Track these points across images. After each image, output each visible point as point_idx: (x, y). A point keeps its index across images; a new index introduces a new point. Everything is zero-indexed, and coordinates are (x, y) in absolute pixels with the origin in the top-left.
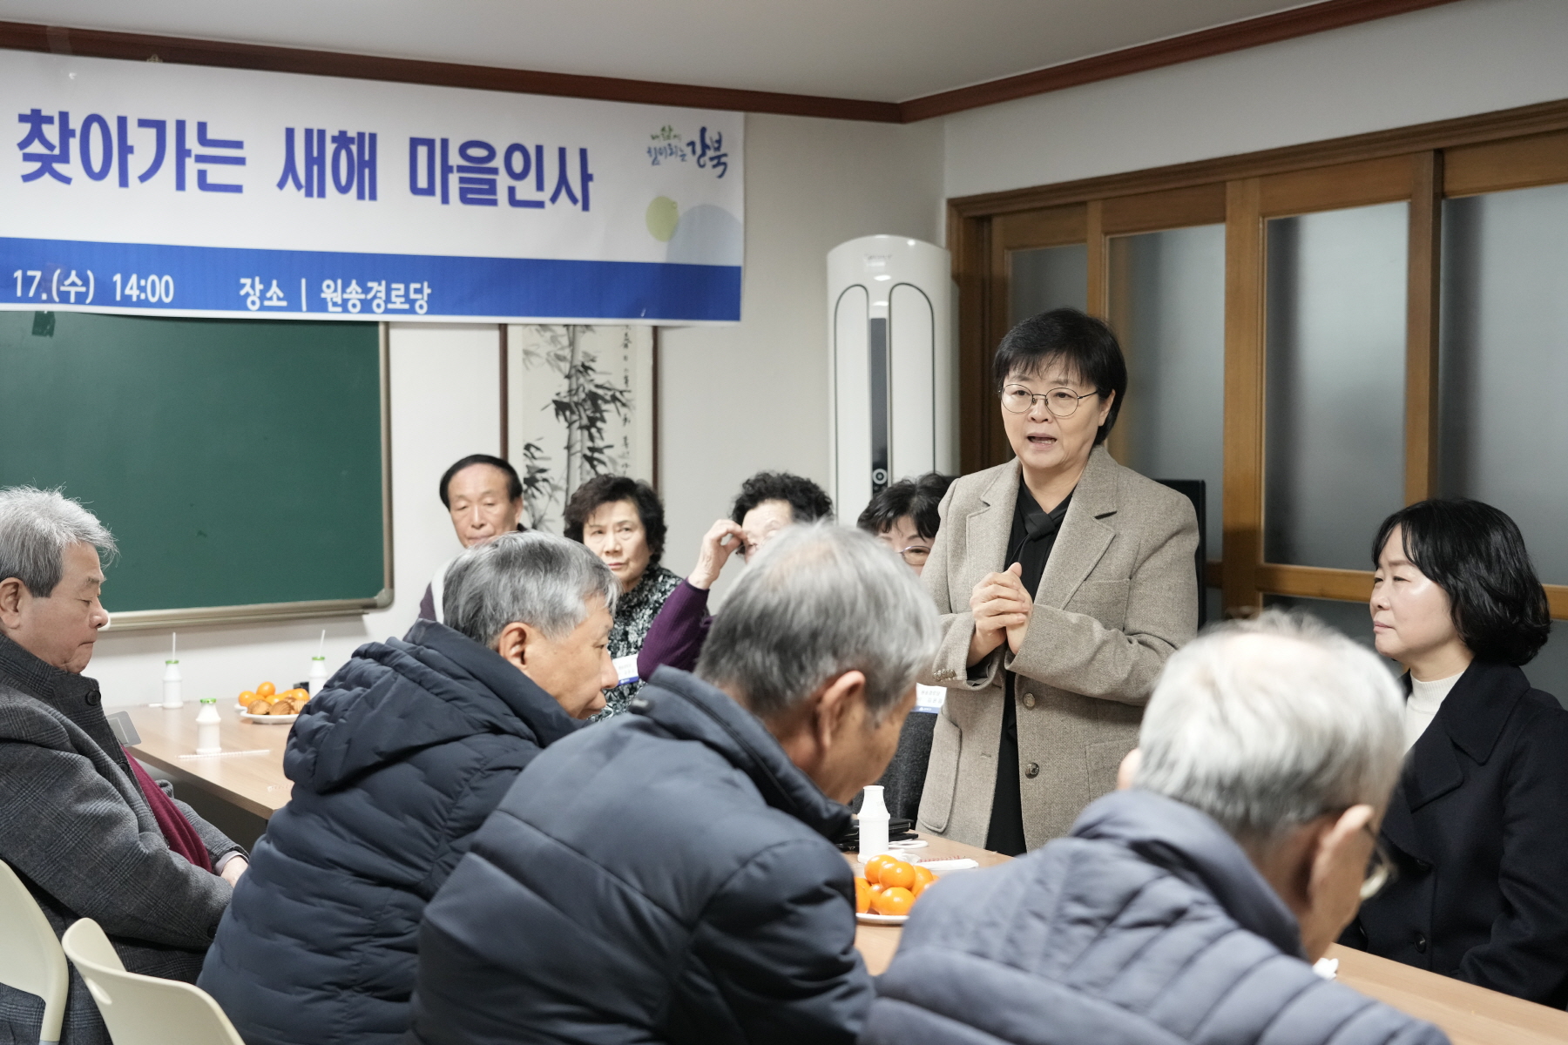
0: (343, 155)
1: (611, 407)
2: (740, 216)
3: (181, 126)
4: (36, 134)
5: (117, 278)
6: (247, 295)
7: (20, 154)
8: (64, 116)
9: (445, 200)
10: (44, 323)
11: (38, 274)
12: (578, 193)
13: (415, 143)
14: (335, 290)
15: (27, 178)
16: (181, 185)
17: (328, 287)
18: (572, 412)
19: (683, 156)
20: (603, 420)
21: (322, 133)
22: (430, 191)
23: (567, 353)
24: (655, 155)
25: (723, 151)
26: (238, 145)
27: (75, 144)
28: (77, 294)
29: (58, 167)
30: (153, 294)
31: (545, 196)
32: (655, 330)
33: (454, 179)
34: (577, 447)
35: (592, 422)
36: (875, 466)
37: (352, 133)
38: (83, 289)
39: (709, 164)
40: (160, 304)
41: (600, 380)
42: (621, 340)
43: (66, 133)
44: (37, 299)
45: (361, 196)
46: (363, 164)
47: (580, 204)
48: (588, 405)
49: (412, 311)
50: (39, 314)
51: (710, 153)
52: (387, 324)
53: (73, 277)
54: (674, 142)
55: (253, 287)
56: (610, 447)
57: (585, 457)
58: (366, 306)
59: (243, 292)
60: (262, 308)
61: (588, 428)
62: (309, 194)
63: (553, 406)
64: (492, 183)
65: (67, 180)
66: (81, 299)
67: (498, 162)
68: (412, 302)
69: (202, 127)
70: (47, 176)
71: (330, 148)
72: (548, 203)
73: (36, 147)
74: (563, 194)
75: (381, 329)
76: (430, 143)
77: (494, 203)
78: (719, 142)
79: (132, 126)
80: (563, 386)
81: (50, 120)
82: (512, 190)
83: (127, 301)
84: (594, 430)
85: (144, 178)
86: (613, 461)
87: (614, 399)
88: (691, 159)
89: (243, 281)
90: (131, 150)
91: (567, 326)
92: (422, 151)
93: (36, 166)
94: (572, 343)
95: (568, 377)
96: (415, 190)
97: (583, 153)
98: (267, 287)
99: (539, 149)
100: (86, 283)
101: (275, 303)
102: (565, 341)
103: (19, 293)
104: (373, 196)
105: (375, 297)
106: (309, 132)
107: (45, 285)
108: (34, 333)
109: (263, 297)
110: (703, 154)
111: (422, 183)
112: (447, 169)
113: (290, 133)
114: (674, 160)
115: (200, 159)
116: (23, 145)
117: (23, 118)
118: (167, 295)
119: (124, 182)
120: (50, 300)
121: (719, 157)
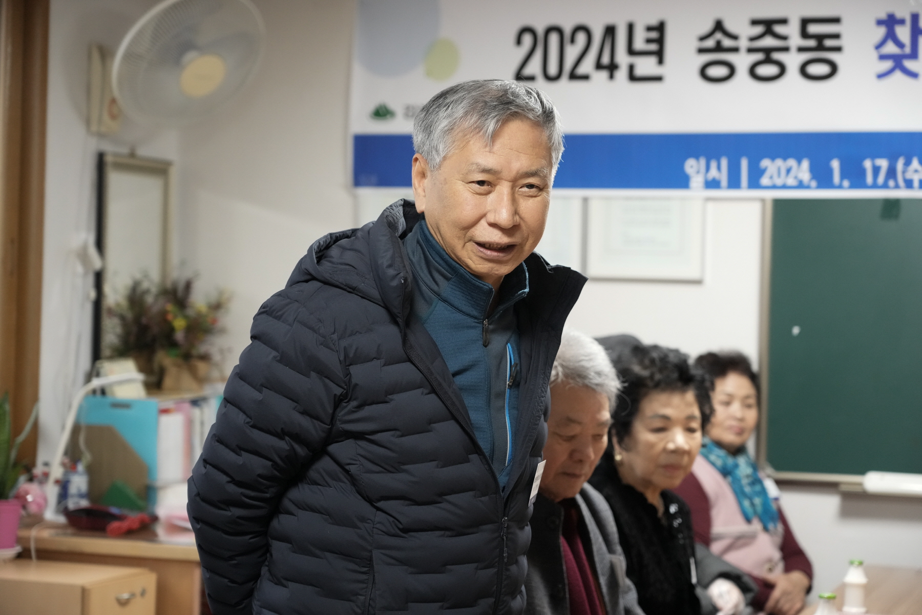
4: (891, 36)
7: (874, 55)
8: (915, 17)
10: (891, 207)
11: (883, 163)
15: (881, 76)
29: (909, 64)
43: (916, 32)
44: (885, 186)
50: (886, 200)
53: (915, 164)
65: (916, 76)
70: (898, 74)
73: (890, 48)
81: (902, 22)
93: (888, 65)
103: (869, 179)
107: (891, 172)
108: (882, 217)
116: (879, 47)
117: (880, 22)
120: (897, 186)
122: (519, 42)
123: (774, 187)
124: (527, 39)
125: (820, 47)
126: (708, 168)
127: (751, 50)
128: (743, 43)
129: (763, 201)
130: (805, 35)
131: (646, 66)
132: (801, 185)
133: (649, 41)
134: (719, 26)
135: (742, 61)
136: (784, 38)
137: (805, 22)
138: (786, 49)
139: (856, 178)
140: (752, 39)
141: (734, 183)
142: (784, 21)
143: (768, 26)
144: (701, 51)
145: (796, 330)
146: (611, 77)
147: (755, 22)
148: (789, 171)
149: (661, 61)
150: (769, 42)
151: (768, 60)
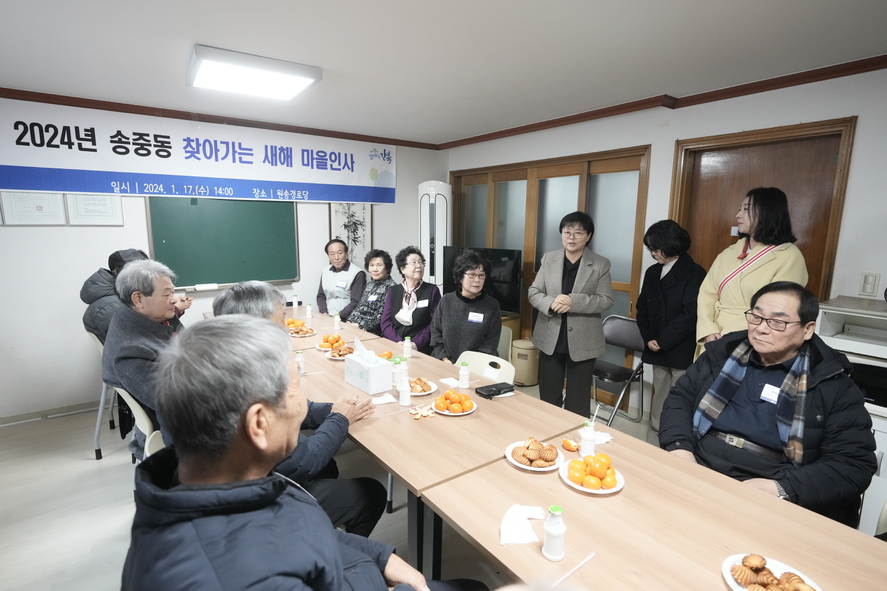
0: (282, 153)
1: (360, 226)
2: (395, 174)
3: (233, 144)
4: (189, 145)
5: (216, 188)
6: (255, 193)
7: (184, 151)
8: (197, 140)
9: (312, 167)
10: (194, 201)
11: (191, 187)
12: (350, 167)
13: (303, 151)
14: (281, 193)
15: (187, 158)
16: (234, 161)
17: (279, 192)
18: (349, 228)
19: (379, 157)
20: (358, 230)
21: (276, 147)
22: (308, 165)
23: (347, 211)
24: (372, 157)
25: (390, 156)
26: (251, 150)
27: (201, 148)
28: (204, 192)
29: (196, 155)
30: (227, 193)
31: (341, 167)
32: (372, 205)
33: (315, 161)
34: (351, 237)
35: (355, 230)
36: (431, 244)
37: (285, 147)
38: (205, 191)
39: (386, 160)
40: (229, 196)
41: (356, 219)
42: (363, 208)
43: (198, 145)
44: (191, 194)
45: (288, 166)
46: (288, 157)
47: (351, 170)
48: (353, 226)
49: (303, 199)
50: (192, 199)
51: (387, 157)
52: (296, 202)
53: (202, 188)
54: (377, 153)
55: (257, 191)
56: (360, 237)
57: (353, 240)
58: (290, 197)
59: (254, 193)
60: (260, 197)
61: (353, 232)
62: (272, 165)
63: (344, 226)
64: (326, 163)
65: (199, 159)
66: (205, 194)
67: (328, 157)
68: (303, 196)
69: (240, 144)
70: (193, 157)
71: (278, 152)
72: (342, 169)
73: (189, 149)
74: (346, 166)
75: (295, 204)
76: (308, 151)
77: (326, 169)
78: (389, 153)
79: (219, 143)
80: (347, 221)
81: (193, 141)
82: (331, 165)
83: (219, 195)
84: (355, 233)
85: (223, 159)
86: (360, 241)
87: (361, 224)
88: (382, 158)
89: (254, 189)
90: (219, 150)
91: (347, 204)
92: (305, 153)
93: (189, 154)
94: (349, 209)
95: (348, 218)
96: (303, 164)
97: (352, 155)
98: (261, 191)
99: (339, 154)
100: (206, 190)
101: (263, 196)
102: (347, 208)
103: (186, 192)
104: (291, 166)
105: (293, 195)
106: (272, 147)
107: (194, 190)
108: (191, 204)
109: (260, 194)
110: (385, 157)
111: (306, 162)
112: (313, 159)
113: (266, 147)
114: (377, 158)
115: (240, 154)
116: (185, 148)
117: (184, 140)
118: (231, 193)
119: (217, 160)
120: (196, 195)
121: (389, 158)
122: (16, 127)
123: (149, 193)
124: (21, 128)
125: (162, 146)
126: (121, 186)
127: (134, 144)
128: (131, 141)
129: (145, 197)
130: (156, 140)
131: (87, 145)
132: (160, 193)
133: (86, 135)
134: (119, 133)
135: (132, 148)
136: (149, 141)
137: (156, 137)
138: (150, 145)
139: (181, 190)
140: (134, 140)
141: (133, 191)
142: (148, 135)
143: (141, 136)
144: (112, 142)
145: (164, 241)
146: (70, 147)
147: (134, 134)
148: (155, 188)
149: (94, 144)
150: (141, 141)
151: (142, 148)
